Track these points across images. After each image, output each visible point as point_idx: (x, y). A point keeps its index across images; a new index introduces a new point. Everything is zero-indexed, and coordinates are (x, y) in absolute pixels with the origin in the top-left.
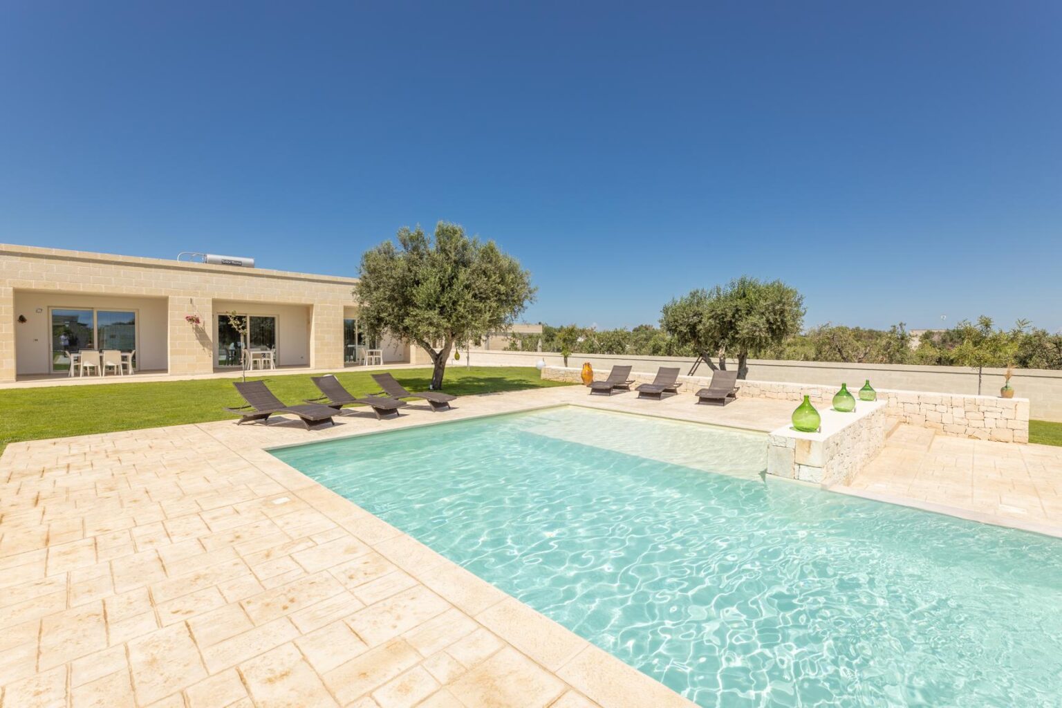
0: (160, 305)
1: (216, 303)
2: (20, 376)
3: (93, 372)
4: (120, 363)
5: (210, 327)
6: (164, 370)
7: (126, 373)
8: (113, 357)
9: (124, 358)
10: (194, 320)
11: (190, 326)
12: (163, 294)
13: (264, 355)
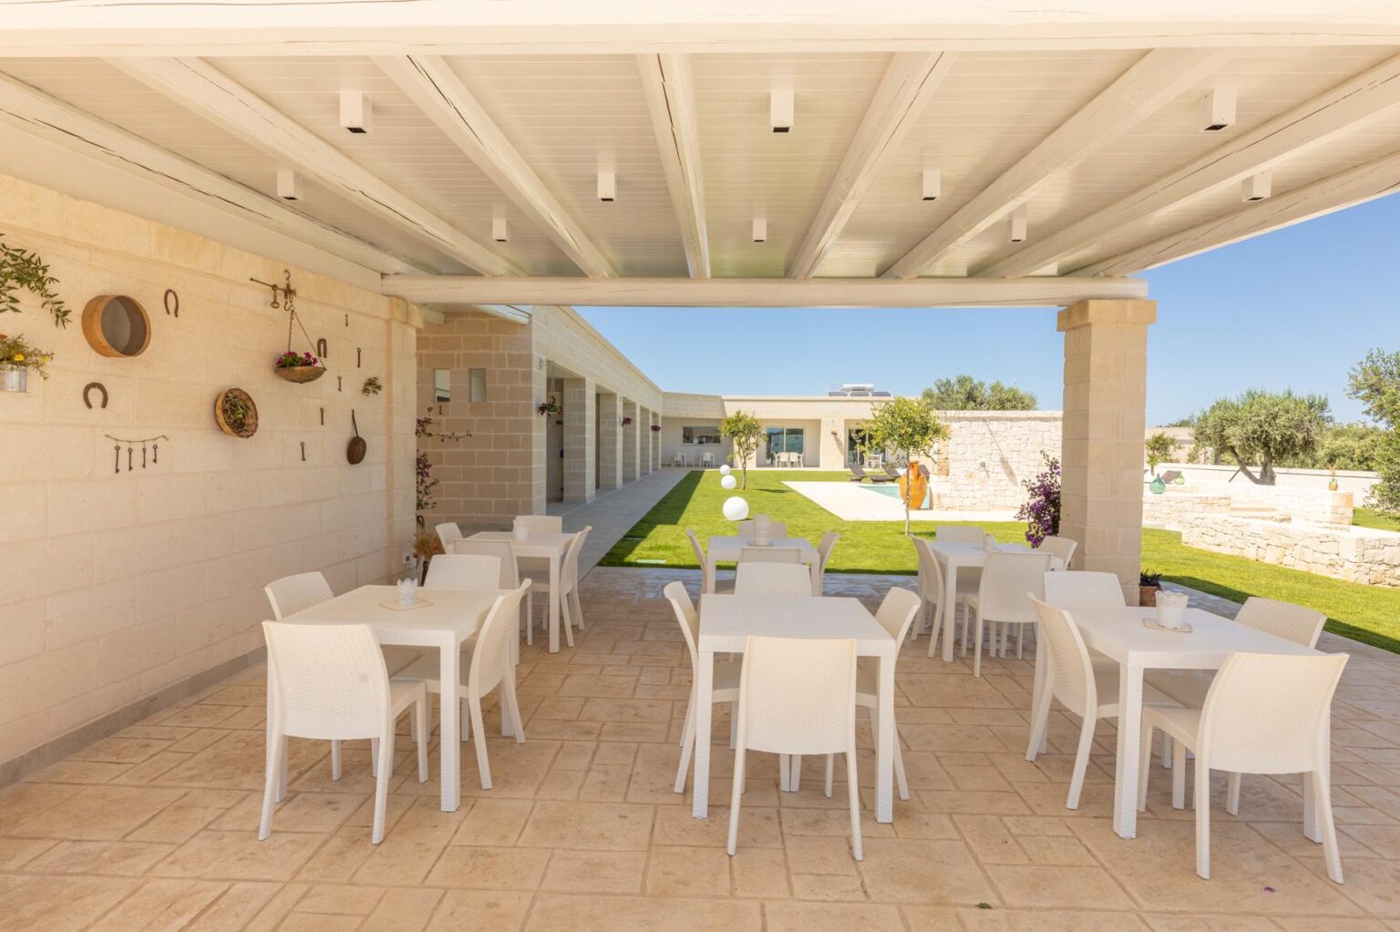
0: (817, 423)
1: (847, 421)
2: (758, 466)
3: (785, 465)
4: (797, 460)
5: (843, 437)
6: (818, 466)
7: (800, 466)
8: (794, 456)
9: (799, 457)
10: (834, 434)
11: (832, 437)
12: (818, 418)
13: (876, 458)
